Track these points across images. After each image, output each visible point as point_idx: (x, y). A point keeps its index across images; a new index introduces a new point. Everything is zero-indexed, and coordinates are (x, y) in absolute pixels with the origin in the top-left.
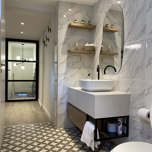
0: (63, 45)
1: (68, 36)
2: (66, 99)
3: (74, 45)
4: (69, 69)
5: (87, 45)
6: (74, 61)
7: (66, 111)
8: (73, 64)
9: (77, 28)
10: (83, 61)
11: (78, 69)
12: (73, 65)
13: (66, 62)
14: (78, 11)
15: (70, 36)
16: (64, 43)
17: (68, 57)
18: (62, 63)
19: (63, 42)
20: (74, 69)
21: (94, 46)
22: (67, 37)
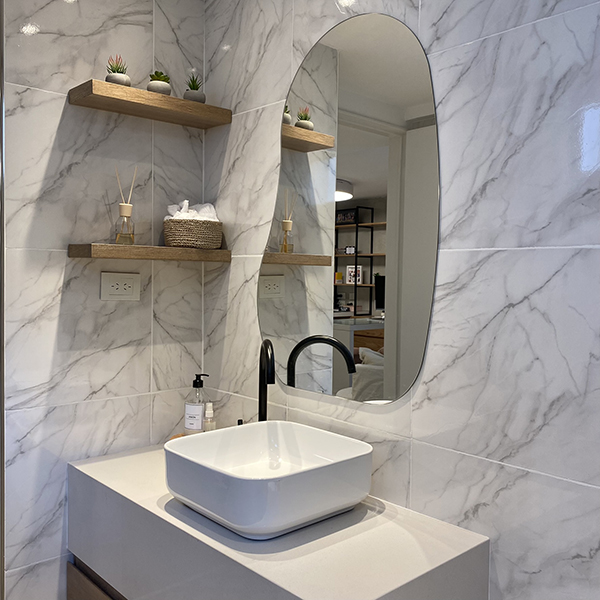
0: (39, 210)
1: (68, 156)
2: (58, 538)
3: (102, 209)
4: (76, 355)
5: (184, 213)
6: (104, 306)
8: (102, 320)
9: (120, 112)
10: (156, 302)
11: (131, 350)
12: (98, 328)
13: (56, 313)
14: (128, 14)
15: (79, 157)
16: (45, 196)
17: (67, 284)
18: (32, 321)
19: (34, 190)
20: (107, 349)
21: (220, 224)
22: (66, 163)
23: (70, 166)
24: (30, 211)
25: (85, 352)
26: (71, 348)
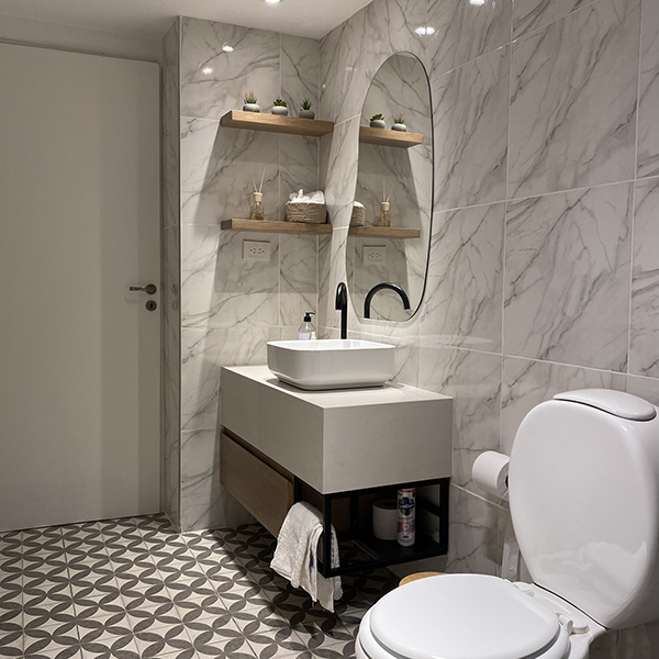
0: (202, 198)
1: (221, 161)
2: (214, 416)
3: (244, 197)
4: (226, 296)
5: (299, 199)
6: (245, 264)
7: (215, 461)
8: (244, 273)
9: (256, 130)
10: (282, 263)
11: (264, 295)
12: (241, 279)
13: (214, 266)
14: (262, 60)
15: (228, 162)
16: (206, 189)
17: (221, 248)
18: (198, 271)
19: (199, 186)
20: (248, 293)
21: (325, 206)
22: (219, 167)
23: (222, 169)
24: (196, 199)
25: (233, 294)
26: (223, 291)
